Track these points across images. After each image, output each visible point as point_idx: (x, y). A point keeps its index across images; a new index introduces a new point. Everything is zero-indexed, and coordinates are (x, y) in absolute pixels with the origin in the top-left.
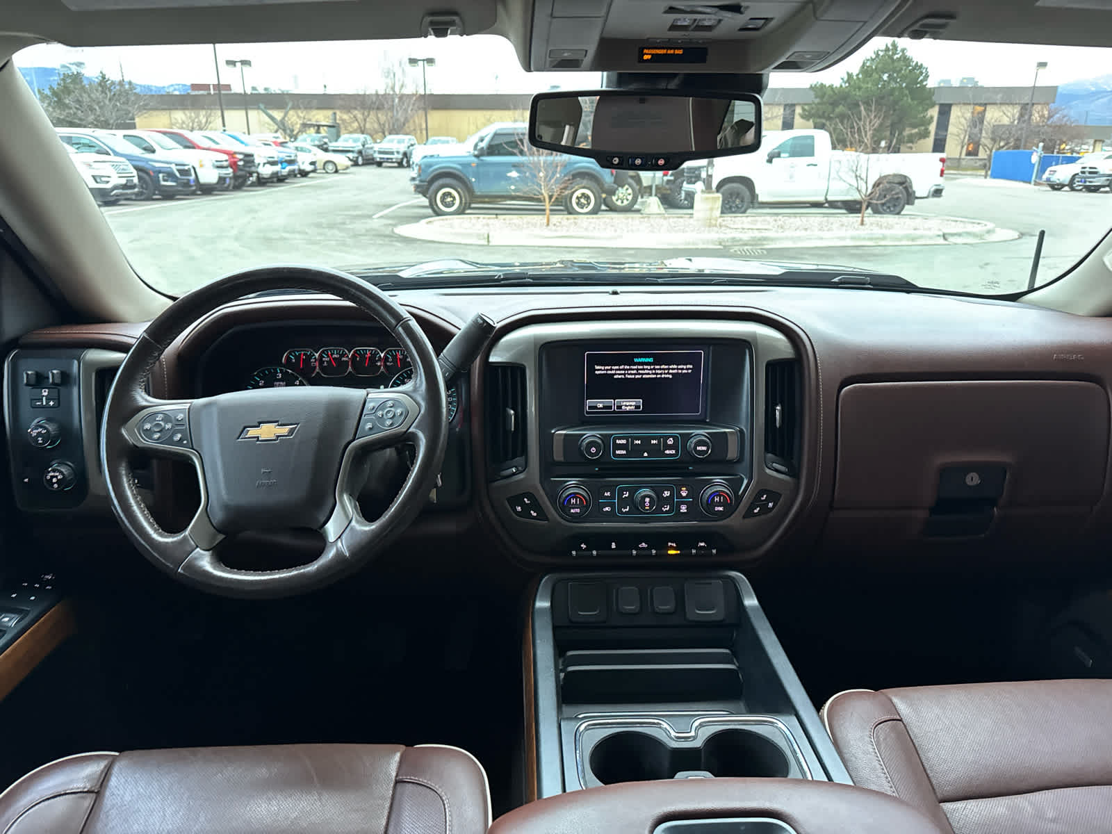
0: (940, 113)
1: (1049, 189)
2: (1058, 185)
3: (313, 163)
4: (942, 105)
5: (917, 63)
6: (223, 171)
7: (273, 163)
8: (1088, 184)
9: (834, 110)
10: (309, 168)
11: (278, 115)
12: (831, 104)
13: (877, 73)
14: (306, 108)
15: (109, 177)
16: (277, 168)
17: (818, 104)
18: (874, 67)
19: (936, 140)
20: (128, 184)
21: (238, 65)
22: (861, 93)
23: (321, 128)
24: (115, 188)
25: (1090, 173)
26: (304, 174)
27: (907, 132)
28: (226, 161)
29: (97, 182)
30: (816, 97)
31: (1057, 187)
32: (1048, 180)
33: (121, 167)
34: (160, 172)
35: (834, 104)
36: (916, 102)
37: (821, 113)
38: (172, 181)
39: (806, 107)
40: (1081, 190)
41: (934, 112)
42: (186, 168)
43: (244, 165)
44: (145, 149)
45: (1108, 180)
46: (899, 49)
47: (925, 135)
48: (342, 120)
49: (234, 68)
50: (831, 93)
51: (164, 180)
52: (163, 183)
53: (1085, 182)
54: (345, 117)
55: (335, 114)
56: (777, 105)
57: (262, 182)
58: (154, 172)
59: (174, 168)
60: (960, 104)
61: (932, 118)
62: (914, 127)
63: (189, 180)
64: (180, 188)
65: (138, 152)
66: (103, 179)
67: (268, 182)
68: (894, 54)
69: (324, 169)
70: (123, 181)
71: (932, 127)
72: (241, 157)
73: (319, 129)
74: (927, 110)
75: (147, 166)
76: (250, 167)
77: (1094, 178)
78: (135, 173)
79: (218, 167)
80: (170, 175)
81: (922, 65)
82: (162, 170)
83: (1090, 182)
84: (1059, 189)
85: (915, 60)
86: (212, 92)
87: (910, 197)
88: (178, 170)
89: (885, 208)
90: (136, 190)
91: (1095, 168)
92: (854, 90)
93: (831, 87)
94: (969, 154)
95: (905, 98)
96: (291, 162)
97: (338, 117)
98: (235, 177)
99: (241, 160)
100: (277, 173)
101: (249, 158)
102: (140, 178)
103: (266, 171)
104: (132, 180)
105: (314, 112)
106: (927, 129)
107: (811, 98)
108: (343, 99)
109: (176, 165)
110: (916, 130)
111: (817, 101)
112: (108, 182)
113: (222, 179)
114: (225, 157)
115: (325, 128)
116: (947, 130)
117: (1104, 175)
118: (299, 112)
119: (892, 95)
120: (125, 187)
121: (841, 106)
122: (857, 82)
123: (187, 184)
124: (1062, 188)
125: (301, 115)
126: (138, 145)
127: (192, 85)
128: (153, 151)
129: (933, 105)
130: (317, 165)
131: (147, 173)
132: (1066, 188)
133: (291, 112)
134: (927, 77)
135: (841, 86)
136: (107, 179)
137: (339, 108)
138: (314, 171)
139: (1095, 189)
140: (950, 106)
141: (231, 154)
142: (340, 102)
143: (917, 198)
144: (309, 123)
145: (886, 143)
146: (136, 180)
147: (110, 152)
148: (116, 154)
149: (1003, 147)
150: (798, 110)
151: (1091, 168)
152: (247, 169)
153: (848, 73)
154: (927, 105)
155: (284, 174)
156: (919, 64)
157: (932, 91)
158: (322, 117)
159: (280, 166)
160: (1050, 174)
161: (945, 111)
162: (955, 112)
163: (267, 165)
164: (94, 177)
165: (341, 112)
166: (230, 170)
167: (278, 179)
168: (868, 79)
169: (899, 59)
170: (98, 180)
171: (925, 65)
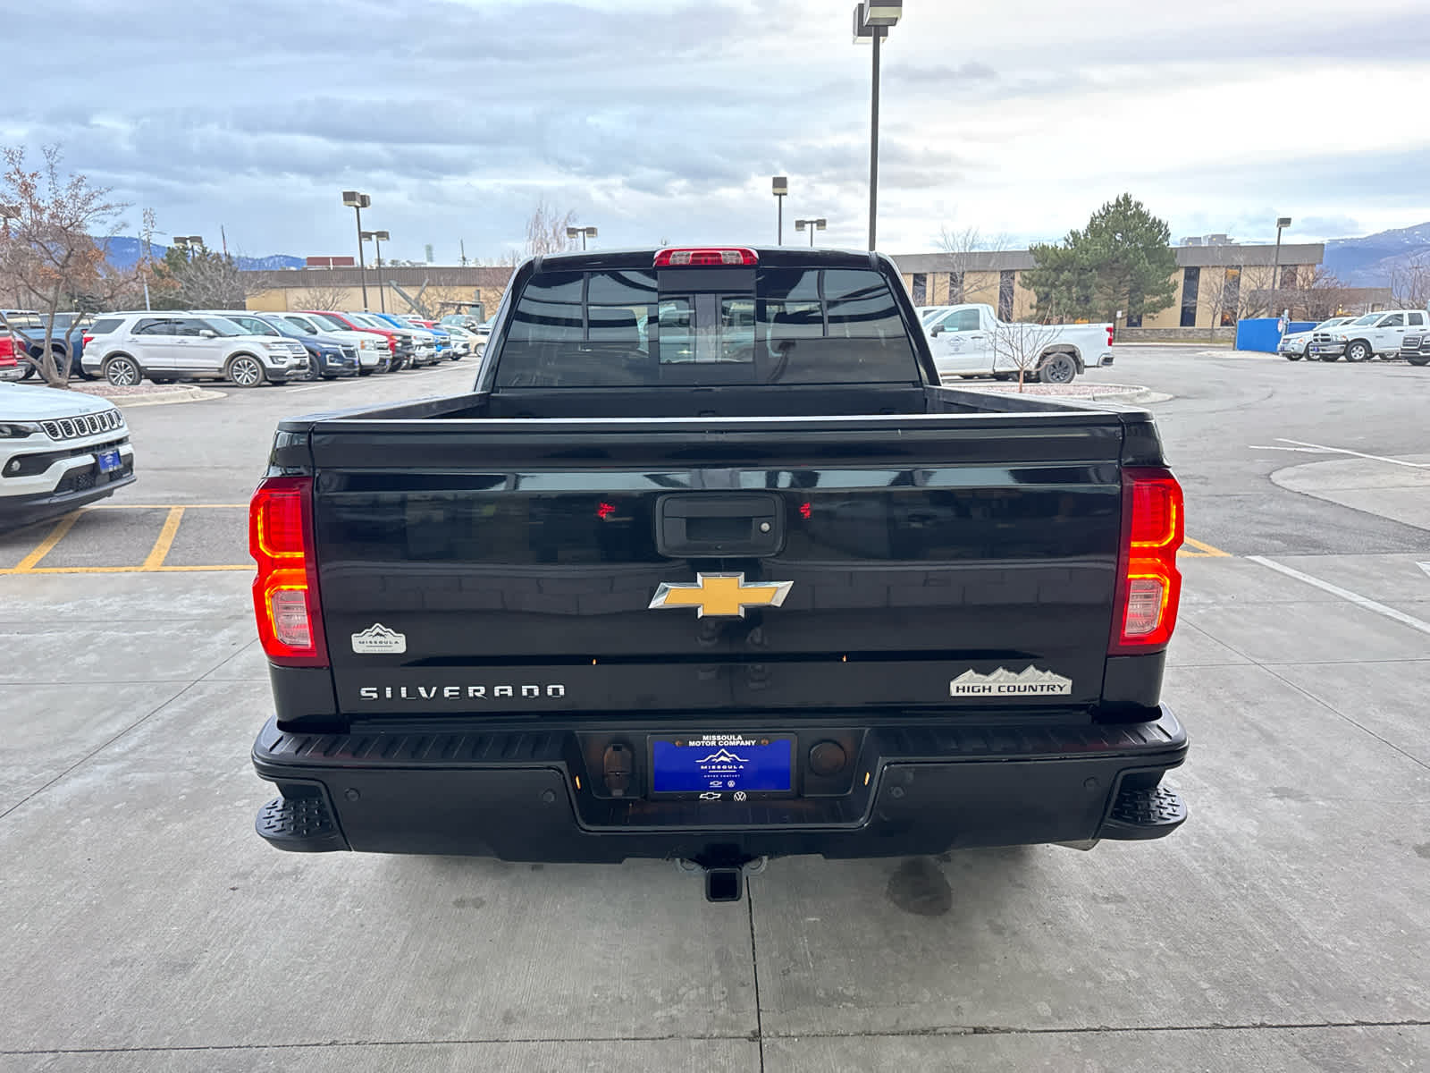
0: (1187, 277)
1: (1286, 359)
2: (1295, 355)
3: (465, 346)
4: (1187, 269)
5: (1155, 219)
6: (384, 353)
7: (429, 346)
8: (1321, 352)
9: (1058, 277)
10: (463, 351)
11: (412, 293)
12: (1055, 270)
13: (1107, 232)
14: (447, 285)
15: (285, 357)
16: (433, 350)
17: (1041, 270)
18: (1104, 225)
19: (1183, 309)
20: (302, 364)
21: (374, 237)
22: (1088, 256)
23: (462, 307)
24: (291, 368)
25: (1322, 340)
26: (456, 357)
27: (1148, 300)
28: (386, 342)
29: (274, 363)
30: (1037, 262)
31: (1293, 357)
32: (1282, 349)
33: (296, 348)
34: (327, 353)
35: (1059, 270)
36: (1154, 266)
37: (1043, 280)
38: (339, 362)
39: (1026, 274)
40: (1318, 360)
41: (1179, 277)
42: (352, 349)
43: (402, 347)
44: (307, 330)
45: (1342, 347)
46: (1133, 204)
47: (1169, 303)
48: (486, 298)
49: (370, 242)
50: (1054, 257)
51: (331, 361)
52: (329, 364)
53: (1318, 350)
54: (491, 295)
55: (479, 291)
56: (992, 271)
57: (416, 366)
58: (321, 353)
59: (341, 349)
60: (1208, 267)
61: (1176, 283)
62: (1155, 293)
63: (354, 361)
64: (346, 369)
65: (305, 334)
66: (280, 360)
67: (421, 365)
68: (1126, 210)
69: (475, 352)
70: (297, 361)
71: (1178, 295)
72: (399, 338)
73: (459, 308)
74: (1169, 275)
75: (316, 348)
76: (408, 348)
77: (1326, 345)
78: (307, 354)
79: (379, 349)
80: (337, 356)
81: (1160, 221)
82: (329, 350)
83: (1323, 350)
84: (1297, 359)
85: (1151, 216)
86: (332, 267)
87: (1079, 366)
88: (344, 351)
89: (1054, 377)
90: (307, 370)
91: (1328, 335)
92: (1081, 253)
93: (1055, 249)
94: (1224, 323)
95: (1142, 261)
96: (446, 344)
97: (482, 296)
98: (394, 360)
99: (399, 341)
100: (433, 355)
101: (406, 341)
102: (311, 359)
103: (422, 353)
104: (305, 361)
105: (458, 289)
106: (1170, 297)
107: (1031, 262)
108: (486, 273)
109: (343, 346)
110: (1158, 298)
111: (1039, 266)
112: (284, 362)
113: (383, 361)
114: (385, 339)
115: (467, 308)
116: (1196, 298)
117: (1337, 343)
118: (440, 289)
119: (1125, 257)
120: (299, 367)
121: (1066, 273)
122: (1084, 243)
123: (352, 365)
124: (1301, 358)
125: (443, 294)
126: (302, 327)
127: (309, 258)
128: (315, 333)
129: (1176, 269)
130: (470, 347)
131: (315, 355)
132: (1304, 359)
133: (430, 290)
134: (1168, 235)
135: (1066, 248)
136: (284, 360)
137: (482, 285)
138: (465, 355)
139: (1332, 358)
140: (1198, 269)
141: (390, 336)
142: (483, 278)
143: (1086, 367)
144: (451, 302)
145: (1122, 313)
146: (308, 360)
147: (279, 333)
148: (284, 335)
149: (1252, 315)
150: (1018, 277)
151: (1323, 335)
152: (405, 351)
153: (1072, 233)
154: (1170, 268)
155: (439, 356)
156: (1157, 221)
157: (1174, 252)
158: (464, 294)
159: (435, 348)
160: (1284, 343)
161: (1192, 275)
162: (1204, 275)
163: (423, 348)
164: (271, 357)
165: (486, 290)
166: (390, 352)
167: (433, 362)
168: (1098, 239)
169: (1133, 216)
170: (275, 361)
171: (1164, 222)
